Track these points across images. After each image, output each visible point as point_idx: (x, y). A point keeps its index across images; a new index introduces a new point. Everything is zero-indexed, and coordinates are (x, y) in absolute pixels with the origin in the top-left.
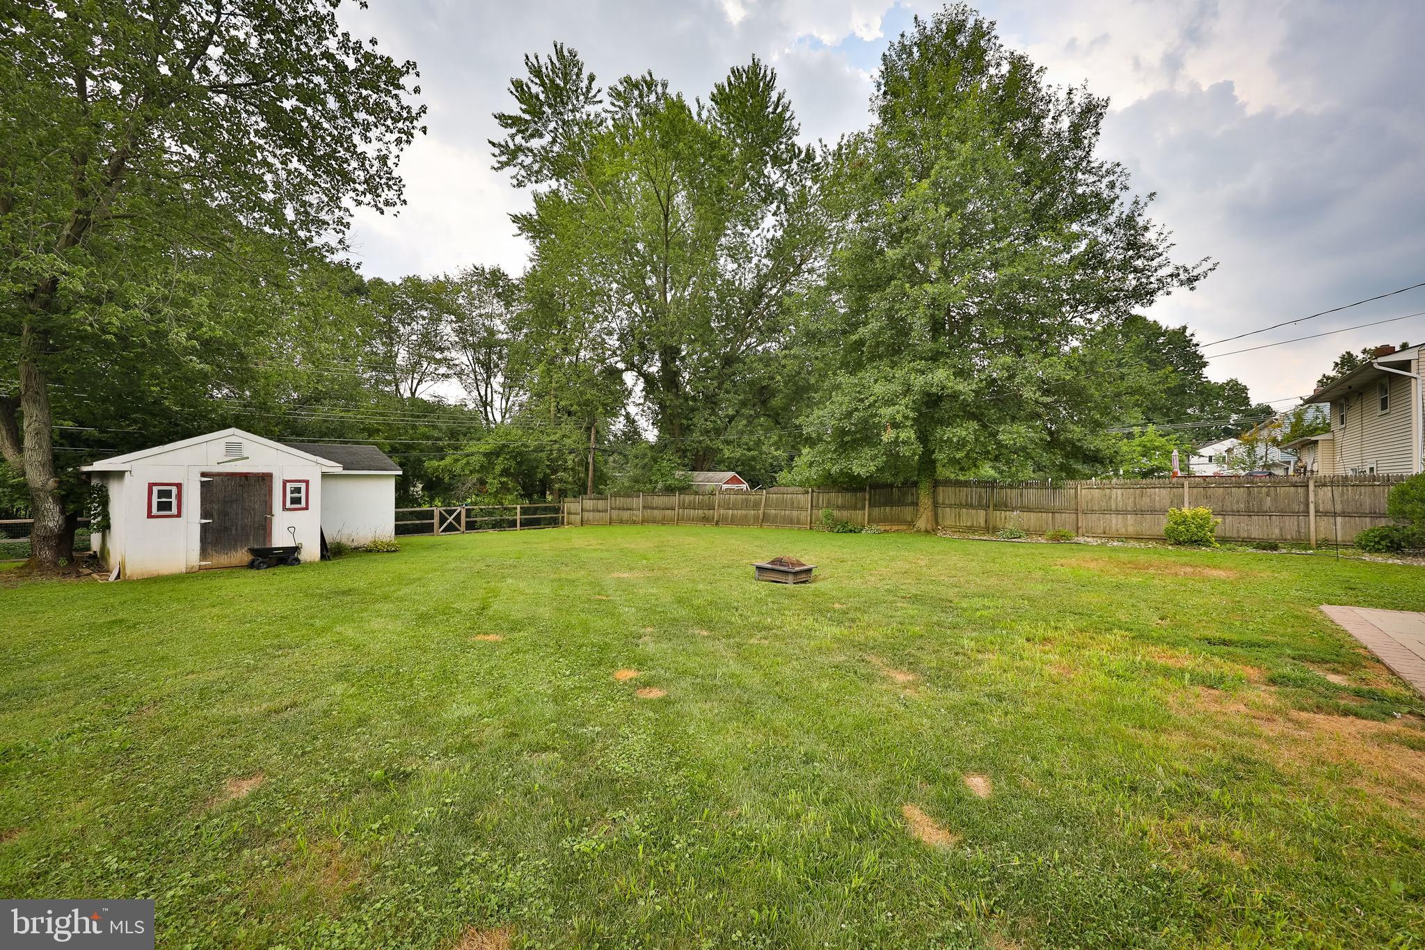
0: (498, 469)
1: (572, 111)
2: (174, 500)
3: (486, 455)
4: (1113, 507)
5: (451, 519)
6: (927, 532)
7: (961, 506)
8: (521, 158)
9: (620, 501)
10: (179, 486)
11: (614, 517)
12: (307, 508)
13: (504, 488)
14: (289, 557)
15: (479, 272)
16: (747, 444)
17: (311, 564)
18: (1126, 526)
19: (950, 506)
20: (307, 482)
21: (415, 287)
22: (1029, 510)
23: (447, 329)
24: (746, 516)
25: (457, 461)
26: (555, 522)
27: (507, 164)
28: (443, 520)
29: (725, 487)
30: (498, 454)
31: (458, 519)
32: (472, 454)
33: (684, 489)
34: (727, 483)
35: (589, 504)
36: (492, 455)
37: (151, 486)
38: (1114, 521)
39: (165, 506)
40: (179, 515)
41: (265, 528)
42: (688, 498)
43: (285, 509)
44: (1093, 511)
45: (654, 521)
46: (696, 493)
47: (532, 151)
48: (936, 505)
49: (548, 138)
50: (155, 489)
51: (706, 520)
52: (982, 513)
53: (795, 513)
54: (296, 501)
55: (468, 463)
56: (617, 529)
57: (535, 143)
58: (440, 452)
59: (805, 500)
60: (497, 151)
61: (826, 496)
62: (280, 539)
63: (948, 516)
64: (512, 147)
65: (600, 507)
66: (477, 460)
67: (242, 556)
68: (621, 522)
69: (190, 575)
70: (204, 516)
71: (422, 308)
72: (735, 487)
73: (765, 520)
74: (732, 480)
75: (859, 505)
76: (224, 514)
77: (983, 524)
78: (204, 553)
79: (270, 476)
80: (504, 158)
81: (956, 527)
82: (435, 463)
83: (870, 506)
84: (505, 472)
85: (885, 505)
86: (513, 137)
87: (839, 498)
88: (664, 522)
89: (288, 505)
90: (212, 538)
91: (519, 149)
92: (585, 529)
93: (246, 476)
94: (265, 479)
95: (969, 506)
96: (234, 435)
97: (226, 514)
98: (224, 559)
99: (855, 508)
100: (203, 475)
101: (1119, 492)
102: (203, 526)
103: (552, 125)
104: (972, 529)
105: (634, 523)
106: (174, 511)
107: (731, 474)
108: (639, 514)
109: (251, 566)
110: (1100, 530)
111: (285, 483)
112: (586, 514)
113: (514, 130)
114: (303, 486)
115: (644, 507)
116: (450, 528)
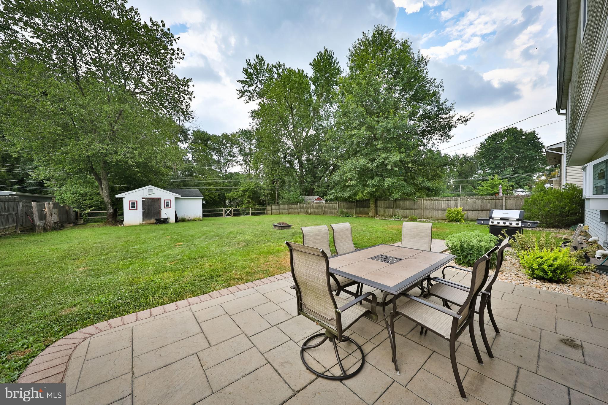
0: (247, 196)
1: (262, 76)
2: (135, 205)
3: (243, 191)
4: (434, 208)
5: (228, 212)
6: (372, 217)
7: (385, 208)
8: (246, 93)
9: (282, 206)
10: (137, 201)
11: (281, 211)
12: (171, 208)
13: (249, 202)
14: (165, 221)
15: (241, 131)
16: (324, 186)
17: (172, 223)
18: (439, 215)
19: (382, 208)
20: (171, 200)
21: (225, 136)
22: (407, 209)
23: (236, 150)
24: (319, 211)
25: (234, 193)
26: (264, 214)
27: (242, 96)
28: (226, 212)
29: (315, 201)
30: (247, 191)
31: (230, 212)
32: (239, 191)
33: (301, 202)
34: (316, 200)
35: (274, 207)
36: (244, 192)
37: (130, 201)
38: (435, 213)
39: (133, 207)
40: (137, 209)
41: (159, 213)
42: (302, 205)
43: (165, 208)
44: (427, 209)
45: (292, 213)
46: (304, 204)
47: (249, 91)
48: (376, 207)
49: (255, 86)
50: (131, 202)
51: (307, 213)
52: (392, 210)
53: (333, 210)
54: (168, 205)
55: (237, 194)
56: (281, 216)
57: (251, 88)
58: (230, 191)
59: (336, 205)
60: (238, 92)
61: (343, 204)
62: (163, 216)
63: (381, 211)
64: (243, 91)
65: (277, 209)
66: (240, 193)
67: (153, 221)
68: (283, 214)
69: (140, 225)
70: (143, 209)
71: (228, 143)
72: (319, 201)
73: (324, 213)
74: (318, 199)
75: (353, 208)
76: (148, 209)
77: (392, 214)
78: (144, 220)
79: (160, 198)
80: (241, 94)
81: (383, 215)
82: (228, 194)
83: (356, 208)
84: (249, 197)
85: (361, 207)
86: (243, 87)
87: (346, 205)
88: (295, 213)
89: (166, 207)
90: (146, 215)
91: (246, 91)
92: (273, 216)
93: (154, 199)
94: (159, 199)
95: (388, 207)
96: (150, 187)
97: (149, 209)
98: (149, 222)
99: (351, 208)
100: (143, 198)
101: (436, 202)
102: (143, 212)
103: (256, 81)
104: (388, 216)
105: (286, 214)
106: (136, 208)
107: (318, 197)
108: (287, 211)
109: (156, 223)
110: (430, 216)
111: (165, 200)
112: (273, 211)
113: (244, 85)
114: (170, 201)
115: (289, 209)
116: (228, 215)
